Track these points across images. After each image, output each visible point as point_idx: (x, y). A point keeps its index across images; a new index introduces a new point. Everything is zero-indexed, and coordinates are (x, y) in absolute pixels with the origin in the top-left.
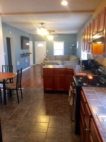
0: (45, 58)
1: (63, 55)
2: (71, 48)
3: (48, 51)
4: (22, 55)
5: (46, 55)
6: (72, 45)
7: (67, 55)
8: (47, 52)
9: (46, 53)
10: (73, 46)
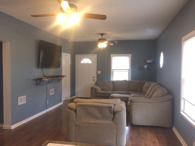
0: (93, 86)
1: (130, 79)
2: (146, 66)
3: (99, 72)
4: (38, 81)
5: (96, 80)
6: (149, 61)
7: (138, 81)
8: (97, 74)
9: (95, 76)
10: (150, 64)
